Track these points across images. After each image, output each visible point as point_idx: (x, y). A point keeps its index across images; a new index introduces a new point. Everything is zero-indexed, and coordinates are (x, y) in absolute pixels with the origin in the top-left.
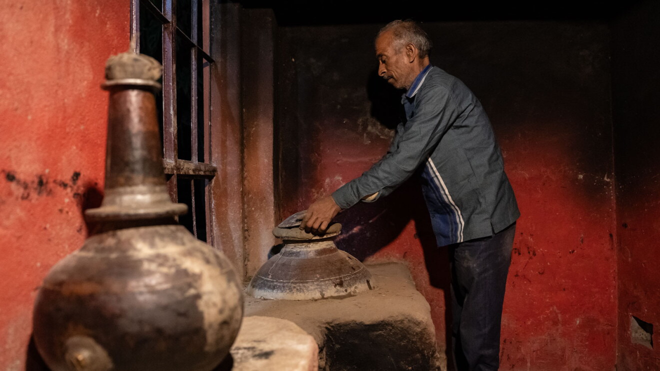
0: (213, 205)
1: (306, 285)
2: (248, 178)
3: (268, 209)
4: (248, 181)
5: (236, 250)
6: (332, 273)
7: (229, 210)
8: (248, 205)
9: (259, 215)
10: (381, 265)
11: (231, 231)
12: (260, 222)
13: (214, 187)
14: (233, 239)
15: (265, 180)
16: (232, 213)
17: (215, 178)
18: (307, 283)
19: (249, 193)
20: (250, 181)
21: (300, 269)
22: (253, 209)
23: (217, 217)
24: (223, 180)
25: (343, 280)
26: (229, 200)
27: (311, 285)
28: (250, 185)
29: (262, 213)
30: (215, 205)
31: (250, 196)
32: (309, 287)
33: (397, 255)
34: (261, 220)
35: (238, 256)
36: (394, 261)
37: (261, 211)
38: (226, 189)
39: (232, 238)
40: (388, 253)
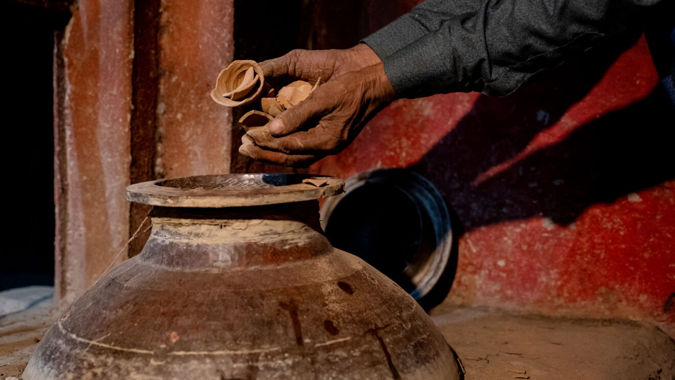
0: (67, 98)
1: (123, 363)
2: (172, 28)
3: (214, 120)
4: (171, 35)
5: (112, 227)
6: (228, 335)
7: (101, 113)
8: (167, 104)
9: (191, 136)
10: (580, 321)
11: (102, 172)
12: (195, 154)
13: (70, 46)
14: (107, 194)
15: (212, 32)
16: (108, 122)
17: (72, 21)
18: (129, 356)
19: (172, 73)
20: (176, 35)
21: (135, 305)
22: (179, 116)
23: (75, 134)
24: (90, 28)
25: (260, 365)
26: (101, 84)
27: (138, 369)
28: (175, 49)
29: (199, 131)
30: (71, 100)
31: (174, 79)
32: (128, 373)
33: (643, 298)
34: (197, 149)
35: (115, 244)
36: (631, 318)
37: (198, 123)
38: (95, 55)
39: (104, 192)
40: (612, 289)
